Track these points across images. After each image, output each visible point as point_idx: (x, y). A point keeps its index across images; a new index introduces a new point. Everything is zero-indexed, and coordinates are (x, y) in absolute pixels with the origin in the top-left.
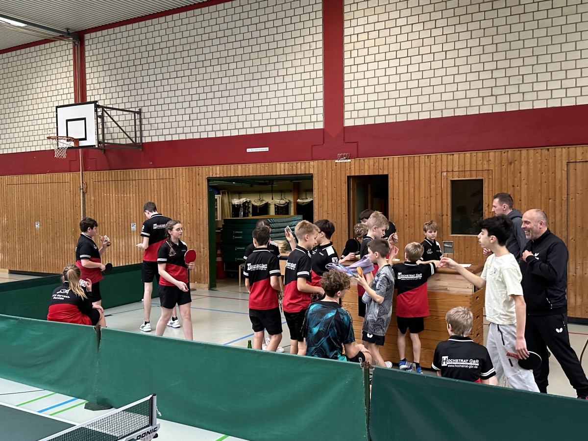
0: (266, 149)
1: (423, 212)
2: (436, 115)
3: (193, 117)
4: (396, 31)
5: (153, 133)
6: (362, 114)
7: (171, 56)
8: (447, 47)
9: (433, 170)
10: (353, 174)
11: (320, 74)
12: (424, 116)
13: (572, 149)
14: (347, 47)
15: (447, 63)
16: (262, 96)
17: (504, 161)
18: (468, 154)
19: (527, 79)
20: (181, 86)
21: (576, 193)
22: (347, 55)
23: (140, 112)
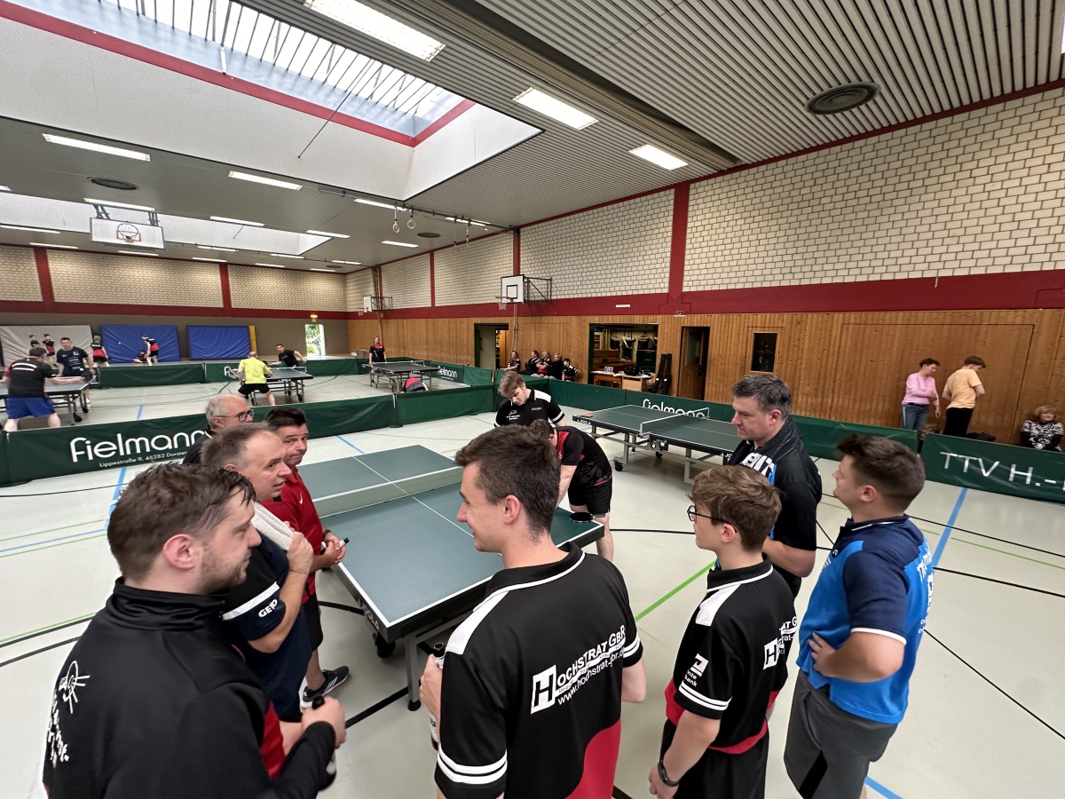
0: (629, 306)
1: (732, 354)
2: (748, 286)
3: (583, 283)
4: (725, 224)
5: (558, 293)
6: (696, 283)
7: (572, 243)
8: (760, 236)
9: (742, 325)
10: (686, 325)
11: (669, 254)
12: (740, 286)
13: (847, 314)
14: (688, 236)
15: (759, 248)
16: (629, 269)
17: (794, 322)
18: (768, 315)
19: (819, 261)
20: (577, 262)
21: (846, 347)
22: (688, 241)
23: (551, 280)
